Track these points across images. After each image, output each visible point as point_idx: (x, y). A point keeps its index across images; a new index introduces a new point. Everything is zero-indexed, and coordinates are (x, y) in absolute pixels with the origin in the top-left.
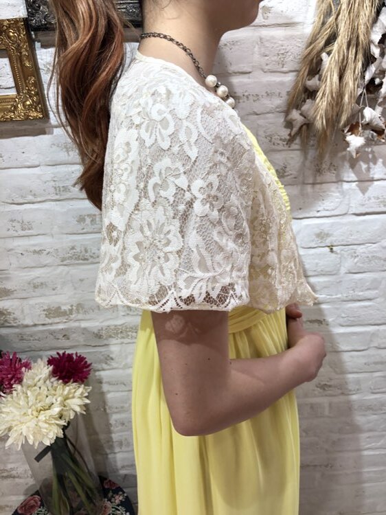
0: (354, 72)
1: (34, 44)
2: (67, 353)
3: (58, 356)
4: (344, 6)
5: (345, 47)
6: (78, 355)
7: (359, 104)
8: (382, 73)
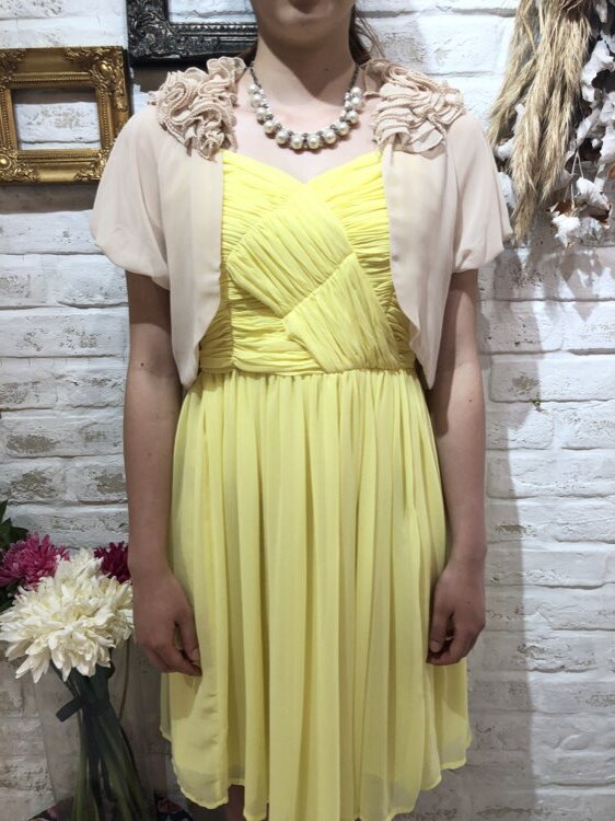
0: (560, 123)
1: (132, 87)
5: (546, 89)
7: (569, 171)
8: (601, 129)
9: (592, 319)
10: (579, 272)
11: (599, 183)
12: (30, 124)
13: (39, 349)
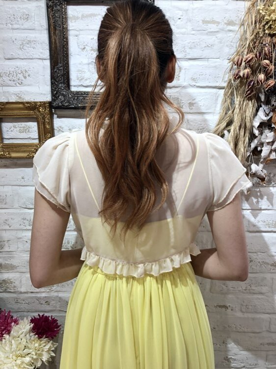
0: (244, 143)
1: (53, 116)
2: (45, 315)
3: (38, 317)
4: (237, 106)
5: (238, 128)
6: (53, 318)
7: (248, 162)
8: (262, 144)
9: (258, 218)
10: (253, 198)
11: (261, 166)
12: (8, 131)
13: (10, 227)
